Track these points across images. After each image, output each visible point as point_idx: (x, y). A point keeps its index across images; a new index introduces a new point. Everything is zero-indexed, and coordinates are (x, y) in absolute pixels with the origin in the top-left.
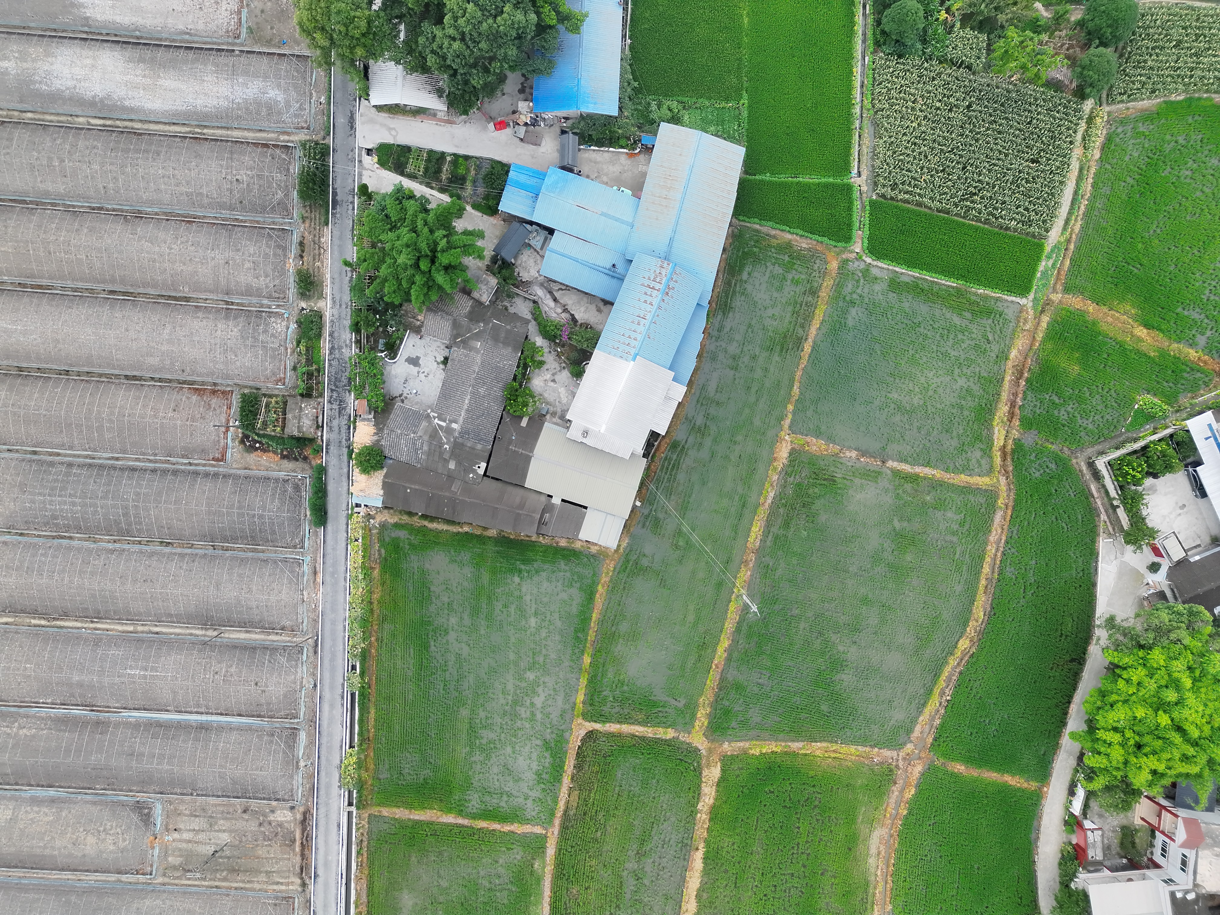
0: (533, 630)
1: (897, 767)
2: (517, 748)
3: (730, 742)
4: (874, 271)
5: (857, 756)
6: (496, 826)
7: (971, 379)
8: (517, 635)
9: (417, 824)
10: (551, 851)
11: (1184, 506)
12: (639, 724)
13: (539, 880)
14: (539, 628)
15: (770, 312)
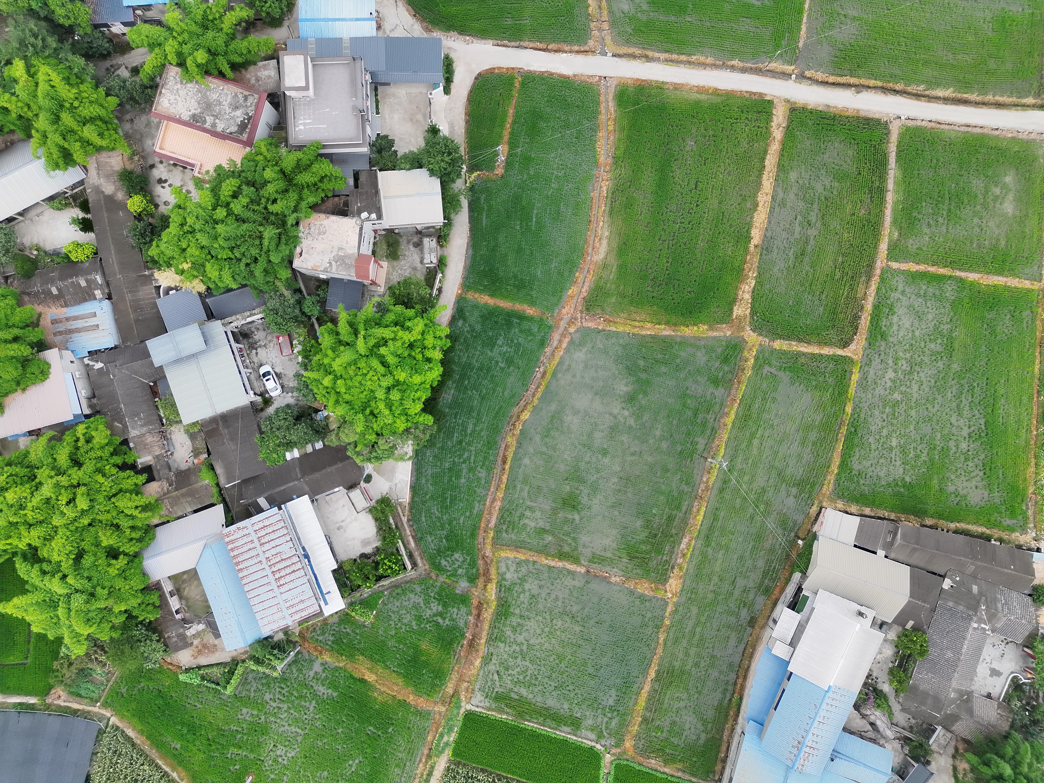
0: (894, 435)
1: (582, 312)
2: (910, 335)
3: (725, 336)
4: (593, 736)
5: (615, 323)
6: (932, 269)
7: (512, 640)
8: (908, 431)
9: (1000, 272)
10: (883, 246)
11: (338, 529)
12: (804, 354)
13: (894, 222)
14: (888, 436)
15: (682, 704)
